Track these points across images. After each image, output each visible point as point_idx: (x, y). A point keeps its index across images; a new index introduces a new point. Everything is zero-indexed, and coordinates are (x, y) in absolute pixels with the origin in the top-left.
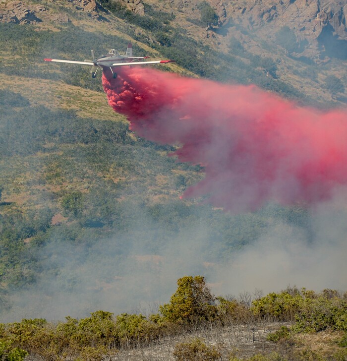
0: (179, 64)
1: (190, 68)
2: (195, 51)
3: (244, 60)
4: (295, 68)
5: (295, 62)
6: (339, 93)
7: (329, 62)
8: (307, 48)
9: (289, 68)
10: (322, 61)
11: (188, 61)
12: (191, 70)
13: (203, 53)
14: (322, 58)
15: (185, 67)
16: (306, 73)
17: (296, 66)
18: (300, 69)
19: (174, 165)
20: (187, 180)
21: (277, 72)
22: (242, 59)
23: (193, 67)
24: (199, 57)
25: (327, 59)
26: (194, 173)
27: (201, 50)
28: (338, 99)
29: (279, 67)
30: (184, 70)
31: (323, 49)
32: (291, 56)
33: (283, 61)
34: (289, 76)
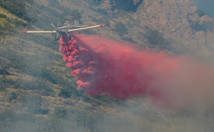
0: (12, 13)
1: (20, 16)
2: (24, 3)
3: (58, 11)
4: (94, 17)
5: (94, 13)
6: (125, 35)
7: (118, 12)
8: (103, 3)
9: (90, 16)
10: (113, 12)
11: (19, 11)
12: (21, 17)
13: (29, 5)
14: (113, 10)
15: (17, 15)
16: (101, 20)
17: (95, 15)
18: (98, 17)
19: (8, 84)
20: (17, 96)
21: (81, 20)
22: (57, 10)
23: (22, 15)
24: (26, 8)
25: (116, 11)
26: (23, 91)
27: (28, 3)
28: (124, 39)
29: (83, 16)
30: (16, 17)
31: (114, 3)
32: (91, 8)
33: (86, 12)
34: (90, 22)
